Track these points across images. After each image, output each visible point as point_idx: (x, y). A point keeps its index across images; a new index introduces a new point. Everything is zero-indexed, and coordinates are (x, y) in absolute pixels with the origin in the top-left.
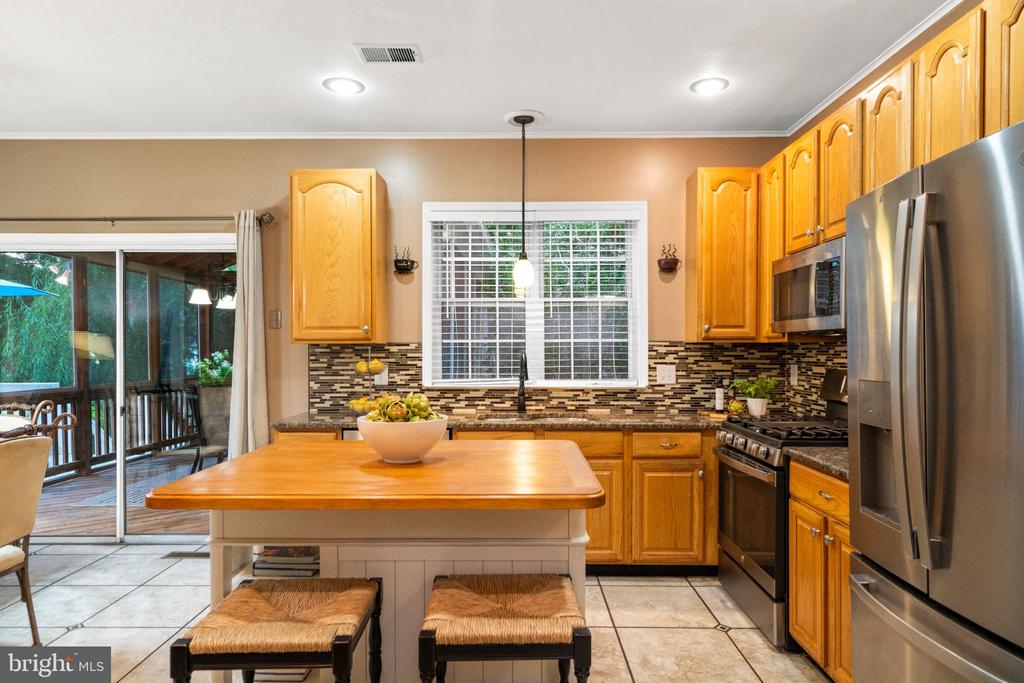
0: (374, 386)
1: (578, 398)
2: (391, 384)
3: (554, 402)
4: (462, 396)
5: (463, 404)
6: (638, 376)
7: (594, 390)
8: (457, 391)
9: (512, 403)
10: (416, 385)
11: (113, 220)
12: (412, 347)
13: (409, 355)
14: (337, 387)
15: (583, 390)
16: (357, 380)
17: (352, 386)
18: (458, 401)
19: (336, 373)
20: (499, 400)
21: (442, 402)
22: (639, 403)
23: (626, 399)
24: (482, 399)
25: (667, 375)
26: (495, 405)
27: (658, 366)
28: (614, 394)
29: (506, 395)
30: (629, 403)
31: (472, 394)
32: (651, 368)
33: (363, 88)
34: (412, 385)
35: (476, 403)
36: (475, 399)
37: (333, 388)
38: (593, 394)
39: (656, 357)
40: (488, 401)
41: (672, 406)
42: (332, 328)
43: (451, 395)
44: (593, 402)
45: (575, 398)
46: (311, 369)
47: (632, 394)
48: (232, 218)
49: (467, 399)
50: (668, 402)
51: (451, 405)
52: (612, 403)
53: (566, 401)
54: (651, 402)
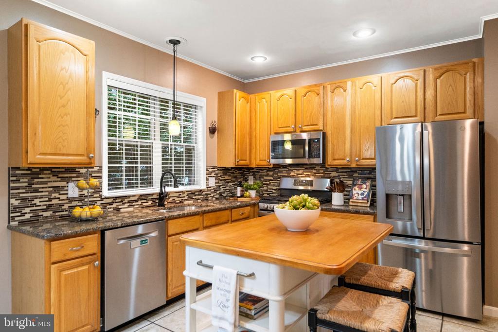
0: (68, 199)
1: (181, 196)
2: (81, 196)
4: (126, 200)
5: (126, 205)
7: (187, 192)
8: (123, 198)
9: (152, 202)
10: (98, 195)
12: (96, 169)
13: (93, 175)
14: (37, 201)
15: (182, 192)
16: (53, 195)
17: (50, 200)
18: (124, 204)
19: (36, 191)
20: (145, 201)
21: (114, 205)
22: (203, 196)
23: (199, 195)
24: (136, 201)
25: (212, 182)
26: (144, 204)
27: (209, 178)
28: (194, 193)
29: (149, 198)
30: (199, 197)
31: (132, 199)
32: (207, 179)
34: (95, 196)
35: (134, 204)
36: (133, 201)
37: (33, 202)
38: (186, 194)
39: (209, 174)
40: (140, 202)
41: (213, 197)
42: (63, 155)
43: (120, 200)
44: (186, 198)
45: (179, 197)
47: (200, 192)
49: (129, 202)
50: (212, 195)
51: (120, 207)
52: (193, 197)
53: (175, 198)
54: (207, 195)
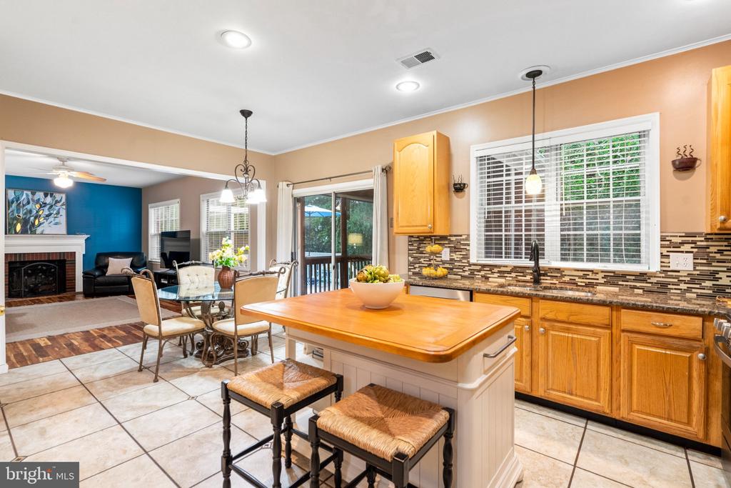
0: (442, 261)
1: (588, 277)
2: (451, 260)
3: (567, 279)
4: (496, 270)
5: (496, 275)
6: (651, 262)
7: (602, 272)
8: (492, 267)
9: (531, 277)
10: (466, 261)
11: (330, 178)
12: (464, 237)
13: (462, 242)
14: (422, 260)
15: (592, 271)
16: (432, 257)
17: (430, 260)
18: (493, 273)
19: (422, 253)
20: (522, 274)
21: (483, 273)
22: (650, 285)
23: (635, 280)
24: (509, 272)
25: (683, 262)
26: (519, 278)
27: (671, 254)
28: (623, 276)
29: (527, 271)
30: (638, 285)
31: (502, 269)
32: (663, 256)
33: (419, 85)
34: (463, 261)
35: (506, 275)
36: (504, 272)
37: (420, 261)
38: (603, 274)
39: (669, 245)
40: (513, 275)
42: (413, 226)
43: (488, 269)
44: (602, 281)
45: (584, 277)
46: (409, 250)
47: (642, 277)
48: (372, 171)
49: (499, 272)
50: (683, 286)
51: (488, 276)
52: (620, 283)
53: (577, 279)
54: (664, 285)
